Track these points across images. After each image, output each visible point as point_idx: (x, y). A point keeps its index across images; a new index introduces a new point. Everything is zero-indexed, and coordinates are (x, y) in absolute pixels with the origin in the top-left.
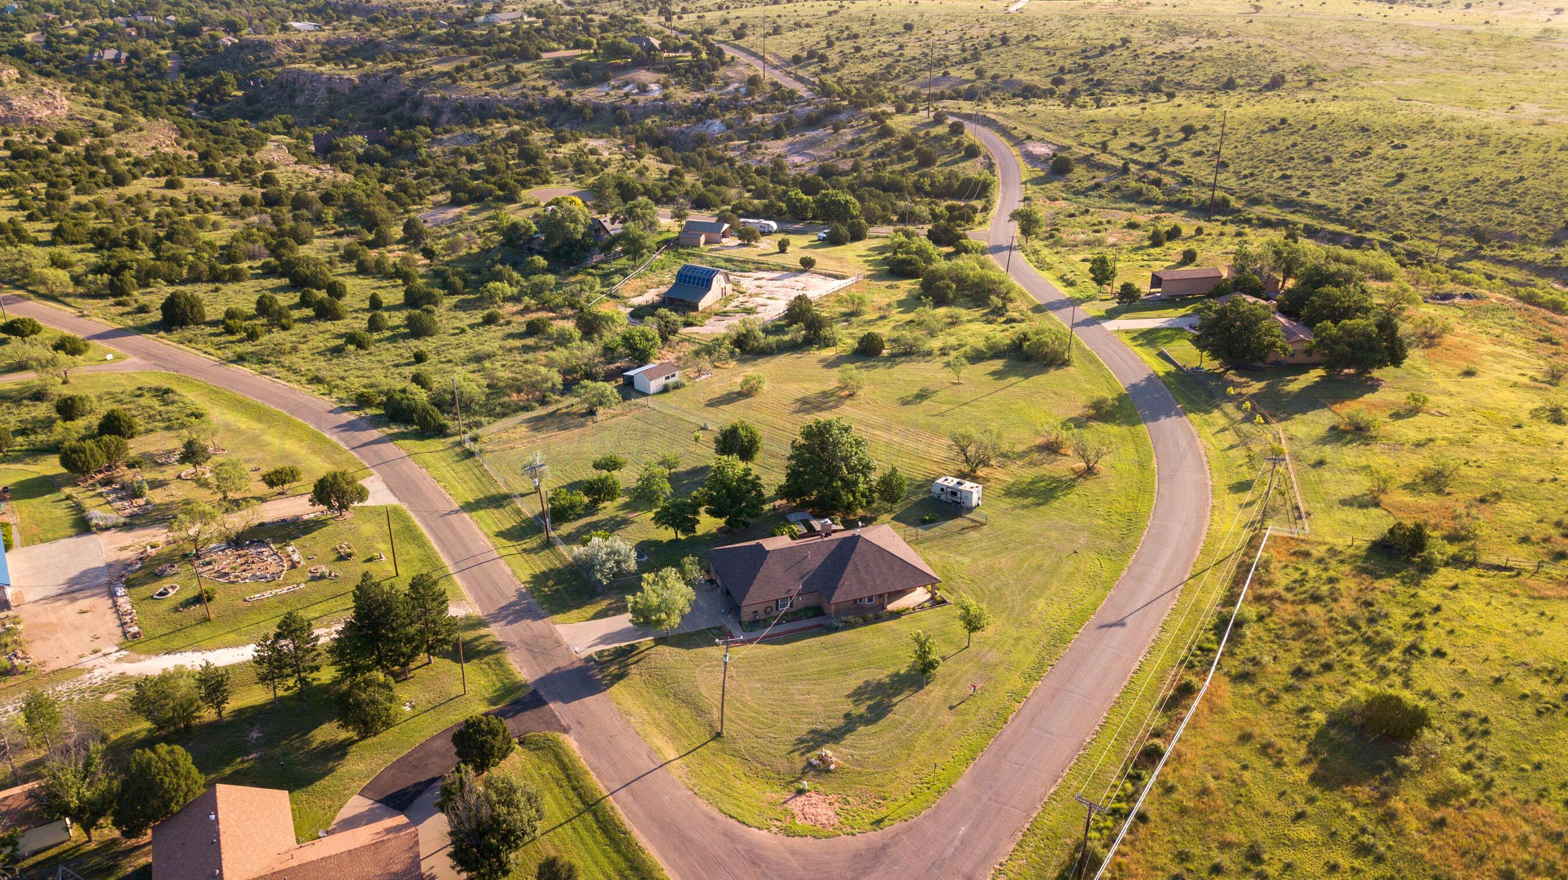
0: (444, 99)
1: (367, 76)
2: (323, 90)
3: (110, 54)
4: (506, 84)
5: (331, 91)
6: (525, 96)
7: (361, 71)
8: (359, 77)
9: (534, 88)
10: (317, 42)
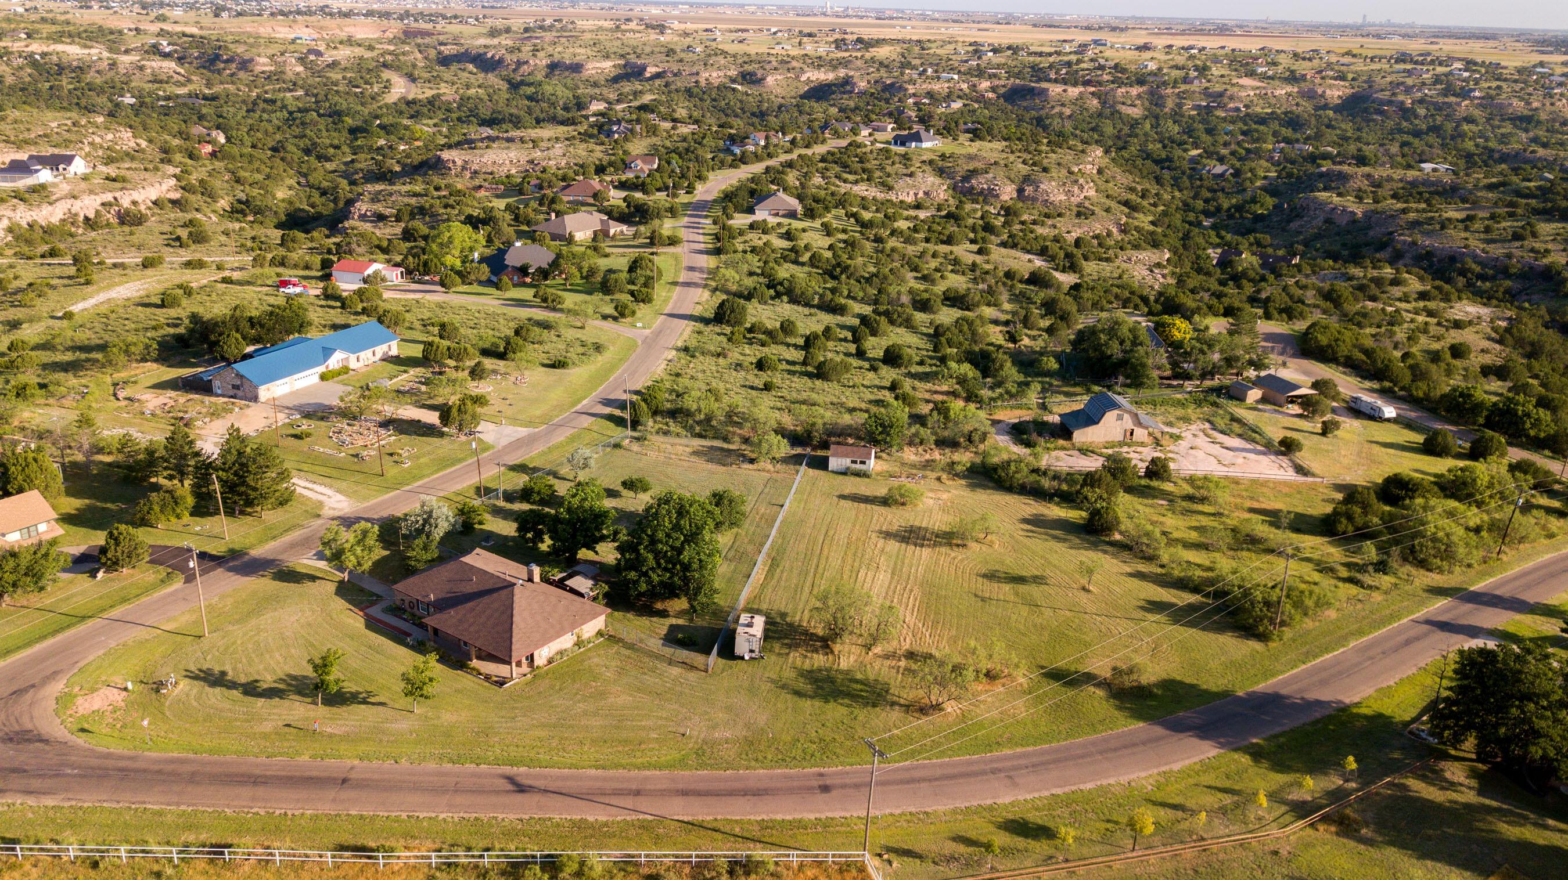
0: (1414, 243)
1: (1375, 212)
2: (1321, 218)
3: (1219, 169)
4: (1504, 241)
5: (1328, 221)
6: (1509, 256)
7: (1372, 207)
8: (1365, 214)
9: (1532, 250)
10: (1401, 180)
